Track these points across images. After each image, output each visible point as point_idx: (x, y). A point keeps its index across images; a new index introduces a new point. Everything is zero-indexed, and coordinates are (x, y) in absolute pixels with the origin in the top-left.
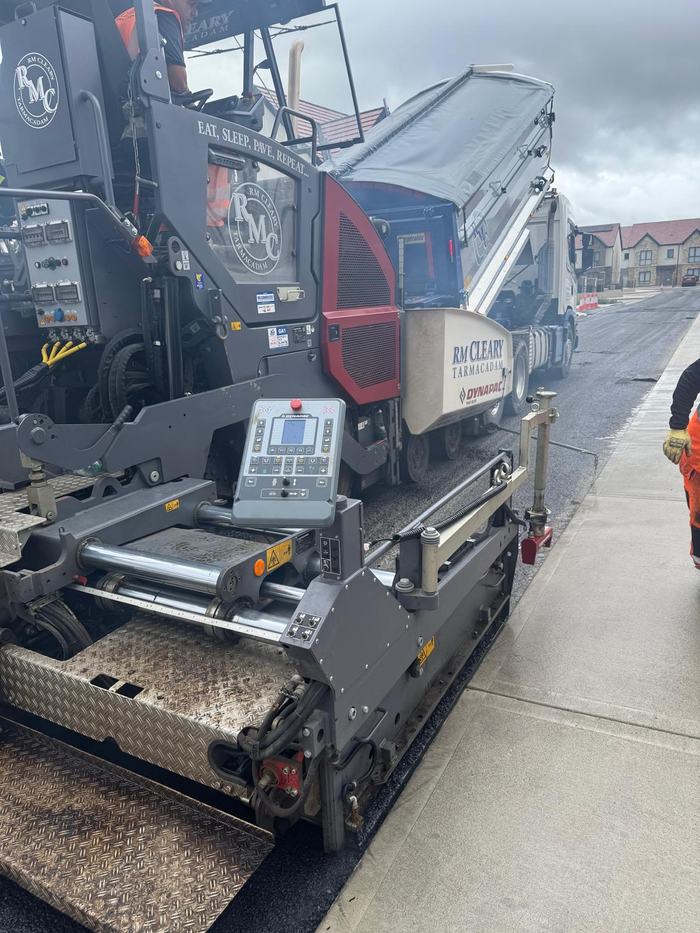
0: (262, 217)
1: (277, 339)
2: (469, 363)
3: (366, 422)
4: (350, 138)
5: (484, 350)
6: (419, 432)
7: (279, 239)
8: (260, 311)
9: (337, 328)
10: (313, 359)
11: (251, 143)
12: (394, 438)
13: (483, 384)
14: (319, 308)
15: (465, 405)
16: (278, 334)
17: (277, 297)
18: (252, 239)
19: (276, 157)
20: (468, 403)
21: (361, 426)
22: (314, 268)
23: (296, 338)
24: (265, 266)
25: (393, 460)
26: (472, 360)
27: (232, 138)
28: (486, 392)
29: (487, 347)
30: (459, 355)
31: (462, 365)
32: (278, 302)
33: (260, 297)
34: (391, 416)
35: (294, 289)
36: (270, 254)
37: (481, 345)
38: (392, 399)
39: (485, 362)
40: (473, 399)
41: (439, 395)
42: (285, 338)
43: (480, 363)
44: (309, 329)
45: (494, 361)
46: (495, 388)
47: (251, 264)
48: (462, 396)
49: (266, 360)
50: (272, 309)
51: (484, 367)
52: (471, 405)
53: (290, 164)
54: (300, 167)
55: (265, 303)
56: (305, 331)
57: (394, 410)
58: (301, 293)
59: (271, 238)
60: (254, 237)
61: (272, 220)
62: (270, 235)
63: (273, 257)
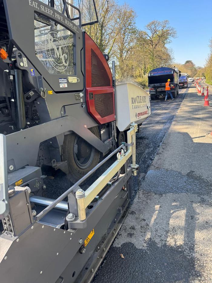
2: (137, 104)
3: (104, 131)
6: (123, 131)
7: (68, 57)
8: (61, 86)
9: (92, 94)
10: (84, 107)
11: (54, 14)
12: (114, 136)
13: (142, 111)
14: (85, 86)
15: (138, 119)
17: (68, 80)
18: (56, 56)
19: (65, 22)
21: (102, 132)
22: (82, 70)
23: (77, 98)
24: (62, 68)
26: (138, 103)
27: (45, 10)
28: (143, 115)
29: (142, 98)
30: (134, 100)
31: (135, 104)
32: (68, 82)
33: (60, 81)
34: (113, 128)
35: (75, 78)
36: (64, 63)
37: (140, 98)
38: (113, 121)
39: (142, 104)
40: (139, 117)
43: (140, 104)
44: (81, 94)
45: (144, 103)
47: (56, 66)
48: (136, 116)
49: (64, 107)
51: (142, 106)
53: (71, 26)
54: (75, 28)
55: (63, 83)
56: (80, 96)
57: (114, 125)
58: (78, 80)
59: (64, 56)
60: (57, 55)
61: (65, 49)
62: (64, 55)
63: (66, 64)
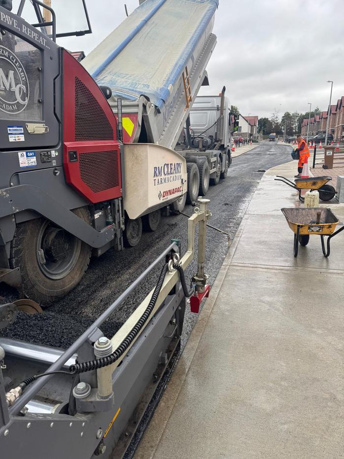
0: (11, 73)
1: (26, 160)
2: (163, 176)
3: (100, 213)
4: (83, 30)
5: (171, 169)
6: (134, 218)
7: (26, 89)
8: (11, 139)
9: (75, 153)
10: (57, 174)
12: (119, 222)
13: (171, 188)
14: (61, 139)
15: (161, 201)
16: (27, 156)
17: (26, 130)
18: (2, 87)
19: (21, 30)
21: (97, 216)
22: (56, 112)
23: (44, 160)
24: (15, 107)
25: (119, 236)
26: (165, 174)
28: (173, 193)
29: (173, 167)
30: (157, 172)
31: (159, 178)
32: (26, 133)
33: (10, 130)
34: (117, 209)
35: (41, 125)
36: (19, 99)
37: (169, 166)
38: (117, 198)
39: (172, 175)
40: (166, 197)
41: (146, 195)
42: (34, 159)
43: (169, 176)
44: (54, 153)
45: (177, 175)
46: (178, 190)
47: (2, 105)
48: (159, 196)
49: (17, 175)
50: (22, 138)
51: (172, 179)
53: (34, 37)
54: (43, 40)
55: (15, 134)
56: (51, 155)
57: (119, 205)
58: (46, 128)
59: (20, 88)
60: (4, 86)
61: (21, 76)
62: (19, 86)
63: (23, 102)
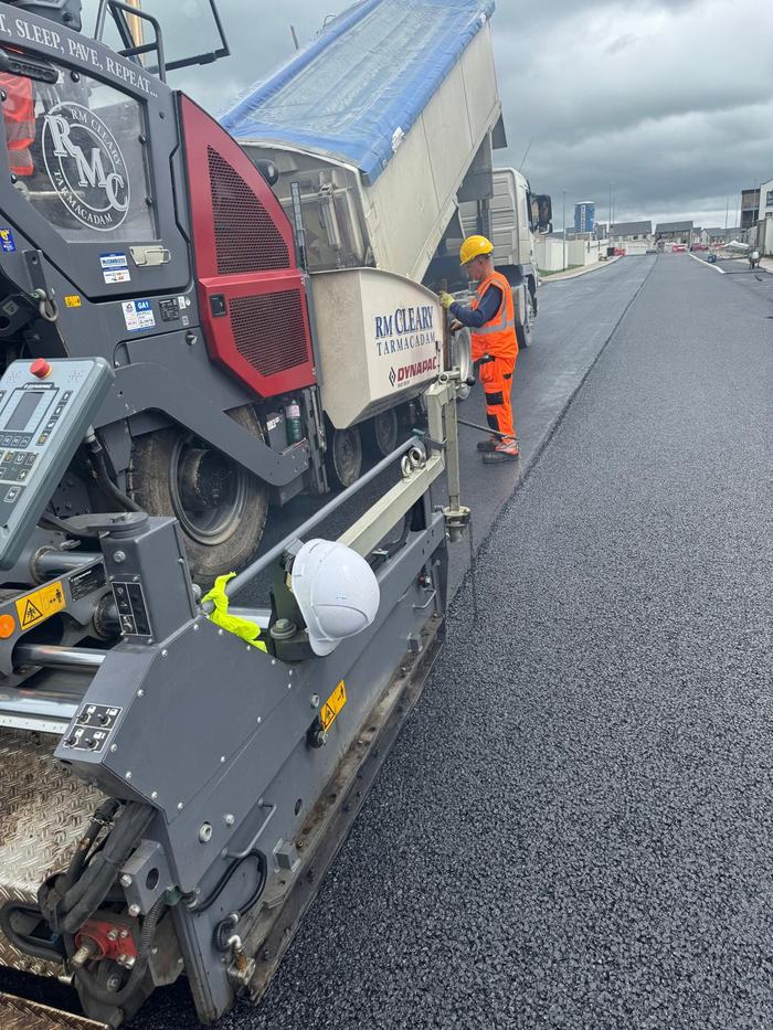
0: (96, 152)
1: (137, 318)
2: (395, 336)
3: (277, 420)
4: (212, 50)
5: (411, 320)
6: (344, 427)
7: (125, 181)
8: (109, 280)
9: (221, 298)
10: (194, 342)
11: (64, 43)
12: (316, 436)
13: (414, 362)
14: (193, 273)
15: (396, 389)
16: (138, 310)
17: (130, 259)
18: (83, 181)
19: (105, 67)
20: (399, 385)
21: (271, 425)
22: (180, 220)
23: (167, 315)
24: (109, 219)
25: (317, 464)
26: (399, 332)
27: (32, 34)
28: (419, 371)
29: (414, 315)
30: (382, 327)
31: (388, 339)
32: (132, 267)
33: (105, 261)
34: (309, 409)
35: (156, 248)
36: (114, 203)
37: (407, 313)
38: (308, 387)
39: (414, 334)
40: (404, 380)
41: (364, 377)
42: (149, 315)
43: (408, 335)
44: (183, 302)
45: (424, 333)
46: (429, 365)
47: (87, 216)
48: (391, 378)
49: (125, 346)
50: (126, 276)
51: (414, 341)
52: (404, 387)
53: (128, 78)
54: (144, 82)
55: (114, 269)
56: (177, 306)
57: (311, 401)
58: (166, 253)
59: (114, 181)
60: (87, 179)
61: (112, 156)
62: (111, 176)
63: (120, 206)
